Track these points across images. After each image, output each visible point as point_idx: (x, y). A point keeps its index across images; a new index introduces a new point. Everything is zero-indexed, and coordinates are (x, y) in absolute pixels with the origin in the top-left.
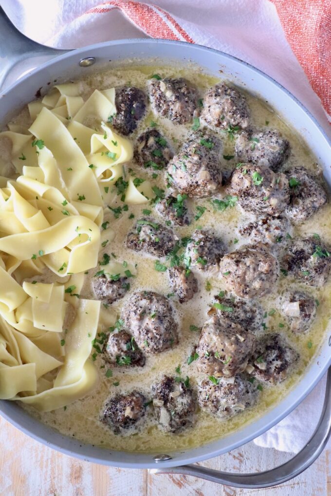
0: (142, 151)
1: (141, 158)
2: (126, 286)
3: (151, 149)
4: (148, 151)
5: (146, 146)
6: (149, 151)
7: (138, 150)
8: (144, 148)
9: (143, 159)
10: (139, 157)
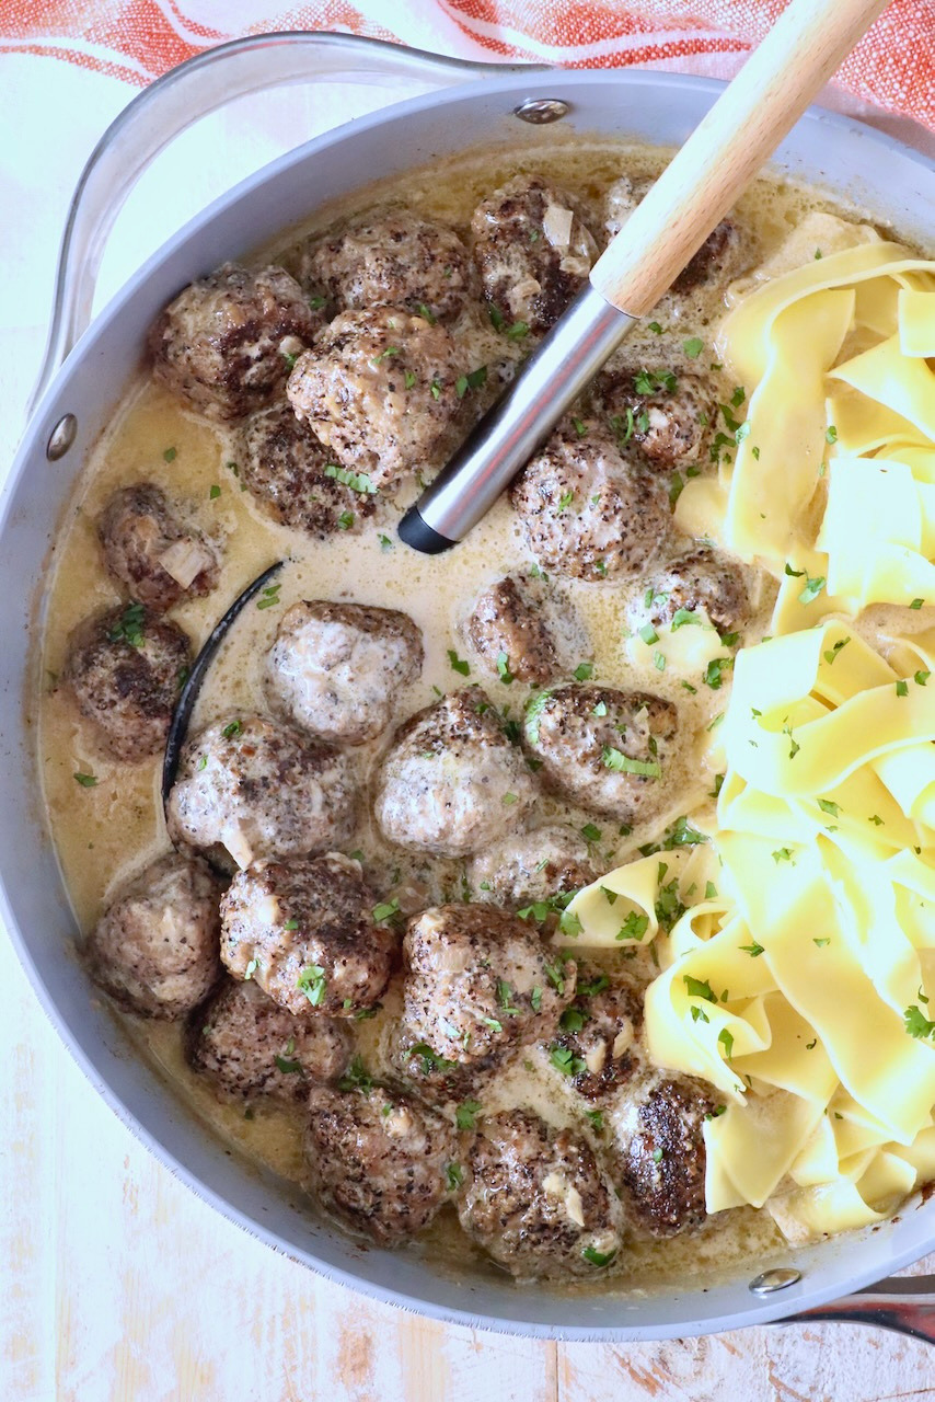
0: (620, 1025)
1: (622, 1004)
2: (657, 600)
3: (595, 1033)
4: (604, 1025)
5: (610, 1040)
6: (598, 1026)
7: (632, 1028)
8: (616, 1034)
9: (614, 999)
10: (629, 1004)
